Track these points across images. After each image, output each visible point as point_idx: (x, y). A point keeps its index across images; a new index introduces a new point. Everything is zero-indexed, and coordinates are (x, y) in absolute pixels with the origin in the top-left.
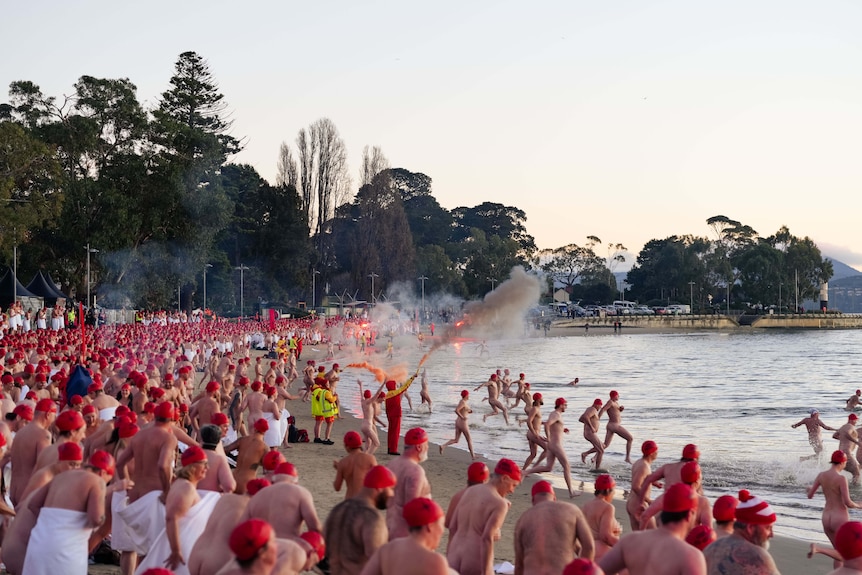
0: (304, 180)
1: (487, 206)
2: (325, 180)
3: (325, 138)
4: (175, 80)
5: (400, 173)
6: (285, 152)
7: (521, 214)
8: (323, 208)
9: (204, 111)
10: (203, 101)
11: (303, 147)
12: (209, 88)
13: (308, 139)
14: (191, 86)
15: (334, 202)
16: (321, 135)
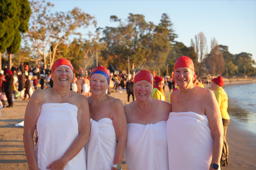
0: (197, 47)
1: (243, 53)
2: (202, 47)
3: (201, 37)
4: (161, 20)
5: (221, 46)
6: (192, 40)
7: (251, 55)
8: (202, 53)
9: (169, 28)
10: (168, 25)
11: (196, 38)
12: (170, 22)
13: (197, 37)
14: (165, 22)
15: (204, 52)
16: (201, 36)
